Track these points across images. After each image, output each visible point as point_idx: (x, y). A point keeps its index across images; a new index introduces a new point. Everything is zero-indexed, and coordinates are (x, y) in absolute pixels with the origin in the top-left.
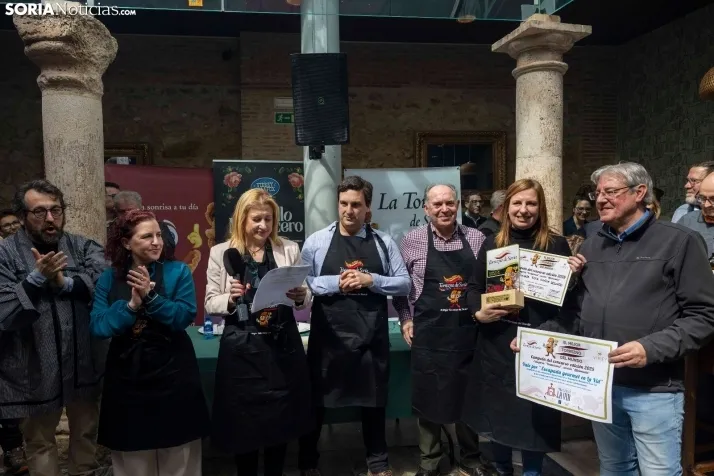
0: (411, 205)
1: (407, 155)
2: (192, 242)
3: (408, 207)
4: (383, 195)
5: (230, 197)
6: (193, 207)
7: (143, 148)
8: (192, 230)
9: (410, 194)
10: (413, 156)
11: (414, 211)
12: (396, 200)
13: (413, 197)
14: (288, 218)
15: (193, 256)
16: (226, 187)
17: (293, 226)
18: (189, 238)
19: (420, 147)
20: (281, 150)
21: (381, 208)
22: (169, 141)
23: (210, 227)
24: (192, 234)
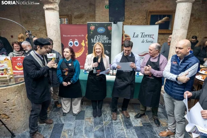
0: (143, 36)
1: (144, 18)
2: (82, 45)
3: (142, 37)
4: (134, 33)
5: (92, 33)
6: (82, 35)
7: (69, 16)
8: (82, 42)
9: (143, 33)
10: (146, 19)
11: (143, 38)
12: (138, 35)
13: (143, 34)
14: (107, 39)
15: (82, 49)
16: (91, 30)
17: (108, 41)
18: (81, 44)
19: (148, 16)
20: (106, 17)
21: (133, 37)
22: (76, 14)
23: (87, 41)
24: (82, 43)
